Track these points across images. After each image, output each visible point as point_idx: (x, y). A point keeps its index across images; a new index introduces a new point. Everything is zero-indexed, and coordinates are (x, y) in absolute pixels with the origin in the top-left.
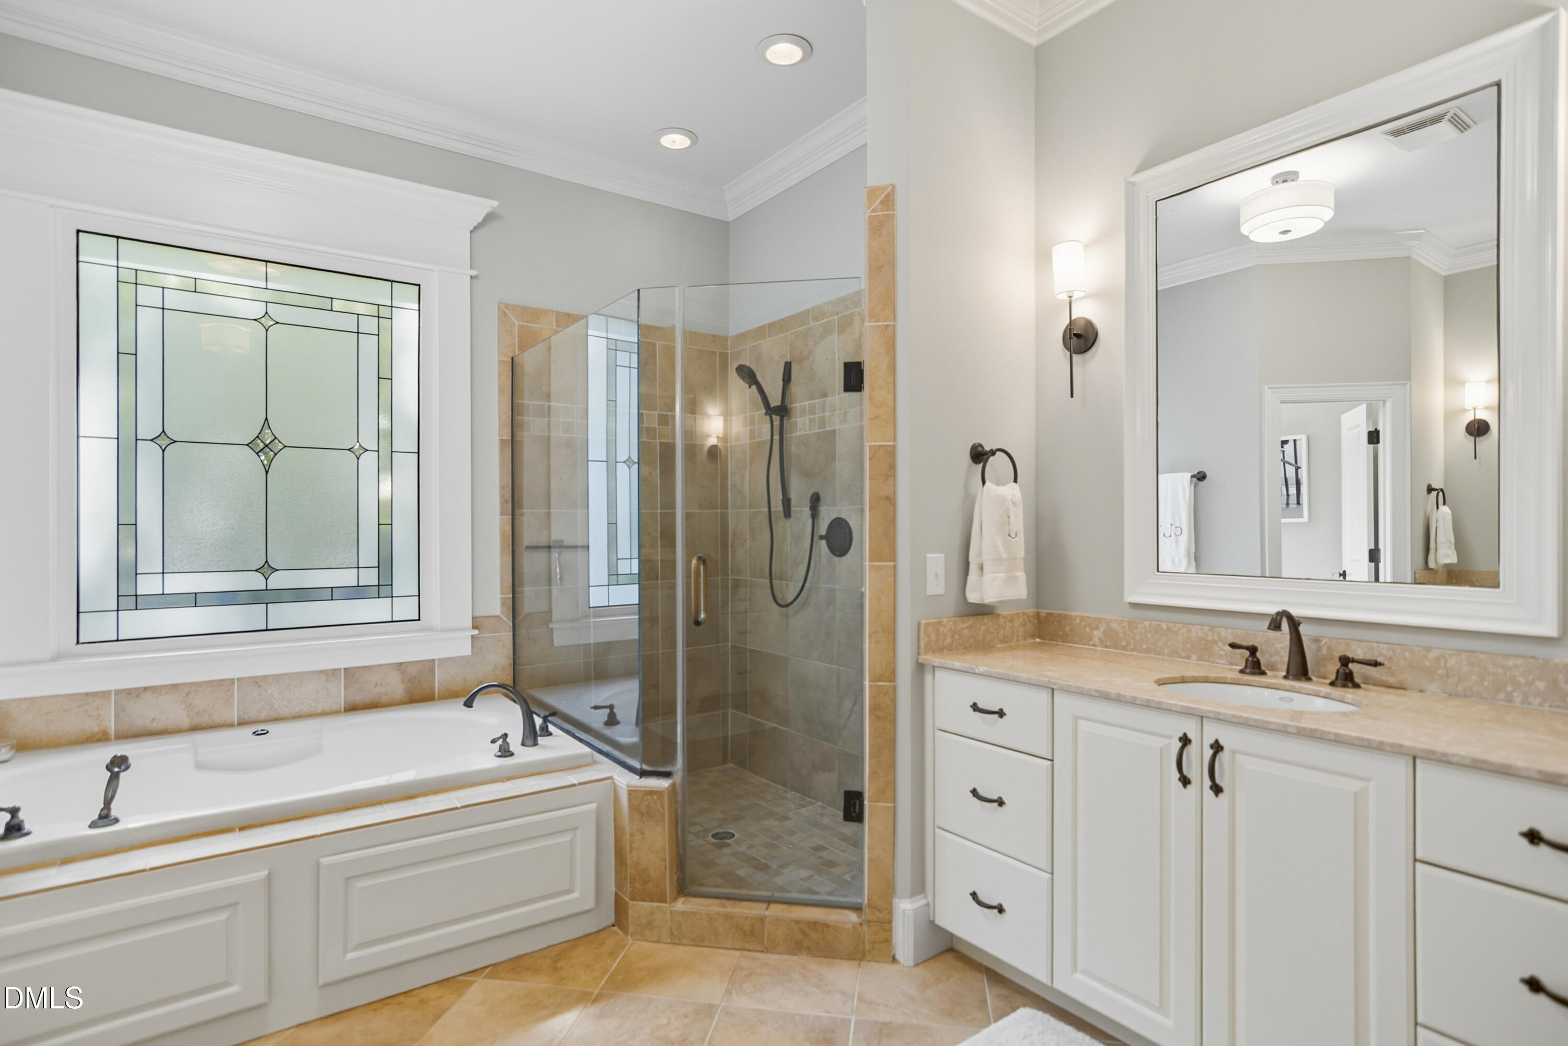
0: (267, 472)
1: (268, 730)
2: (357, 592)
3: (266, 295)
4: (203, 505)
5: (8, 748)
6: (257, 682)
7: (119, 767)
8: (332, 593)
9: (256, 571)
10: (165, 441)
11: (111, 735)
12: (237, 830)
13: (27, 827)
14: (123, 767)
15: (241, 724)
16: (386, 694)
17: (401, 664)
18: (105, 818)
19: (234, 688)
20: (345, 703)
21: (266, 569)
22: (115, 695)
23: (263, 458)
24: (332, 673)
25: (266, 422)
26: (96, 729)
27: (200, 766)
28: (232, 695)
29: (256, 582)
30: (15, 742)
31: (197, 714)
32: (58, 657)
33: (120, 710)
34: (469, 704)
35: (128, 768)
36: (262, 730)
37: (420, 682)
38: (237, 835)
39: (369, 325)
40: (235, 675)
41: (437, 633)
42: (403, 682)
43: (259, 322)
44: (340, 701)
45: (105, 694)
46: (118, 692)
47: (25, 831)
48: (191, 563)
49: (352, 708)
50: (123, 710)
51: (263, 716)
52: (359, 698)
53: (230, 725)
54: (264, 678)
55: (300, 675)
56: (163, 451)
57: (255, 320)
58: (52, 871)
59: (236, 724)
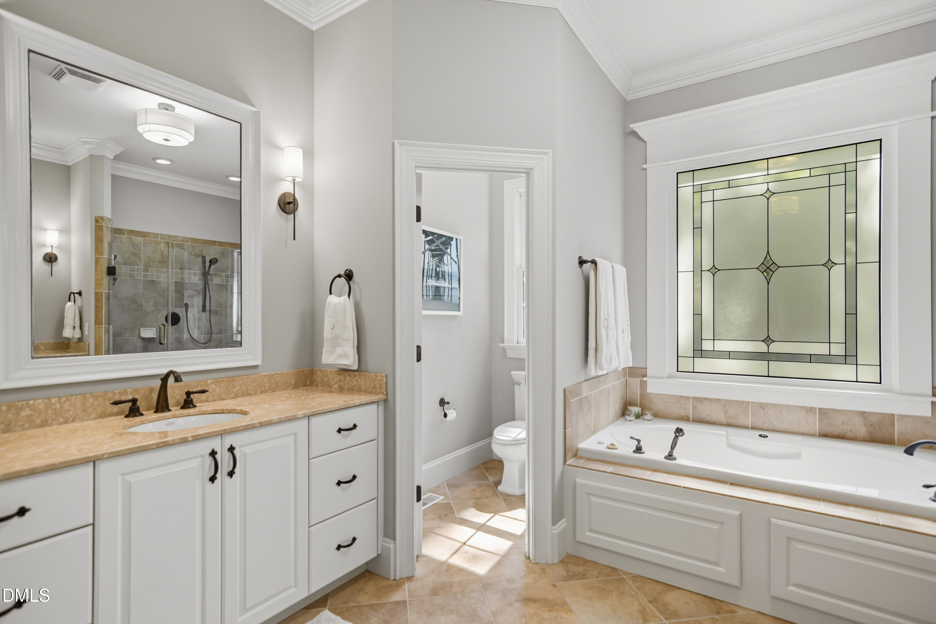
0: (768, 283)
1: (767, 435)
2: (827, 359)
3: (768, 179)
4: (734, 304)
5: (651, 414)
6: (763, 406)
7: (679, 434)
8: (811, 358)
9: (762, 341)
10: (714, 270)
11: (690, 419)
12: (729, 484)
13: (644, 449)
14: (680, 434)
15: (753, 428)
16: (851, 431)
17: (864, 412)
18: (670, 456)
19: (749, 407)
20: (819, 430)
21: (768, 340)
22: (692, 399)
23: (765, 274)
24: (811, 410)
25: (768, 253)
26: (684, 414)
27: (730, 446)
28: (748, 410)
29: (762, 347)
30: (653, 412)
31: (730, 417)
32: (669, 377)
33: (694, 407)
34: (909, 451)
35: (683, 435)
36: (763, 435)
37: (880, 428)
38: (728, 486)
39: (838, 179)
40: (750, 400)
41: (896, 395)
42: (865, 425)
43: (764, 196)
44: (816, 428)
45: (688, 398)
46: (694, 398)
47: (642, 451)
48: (727, 335)
49: (824, 435)
50: (695, 407)
51: (766, 426)
52: (829, 430)
53: (747, 428)
54: (767, 405)
55: (788, 407)
56: (714, 276)
57: (761, 195)
58: (649, 473)
59: (750, 427)
